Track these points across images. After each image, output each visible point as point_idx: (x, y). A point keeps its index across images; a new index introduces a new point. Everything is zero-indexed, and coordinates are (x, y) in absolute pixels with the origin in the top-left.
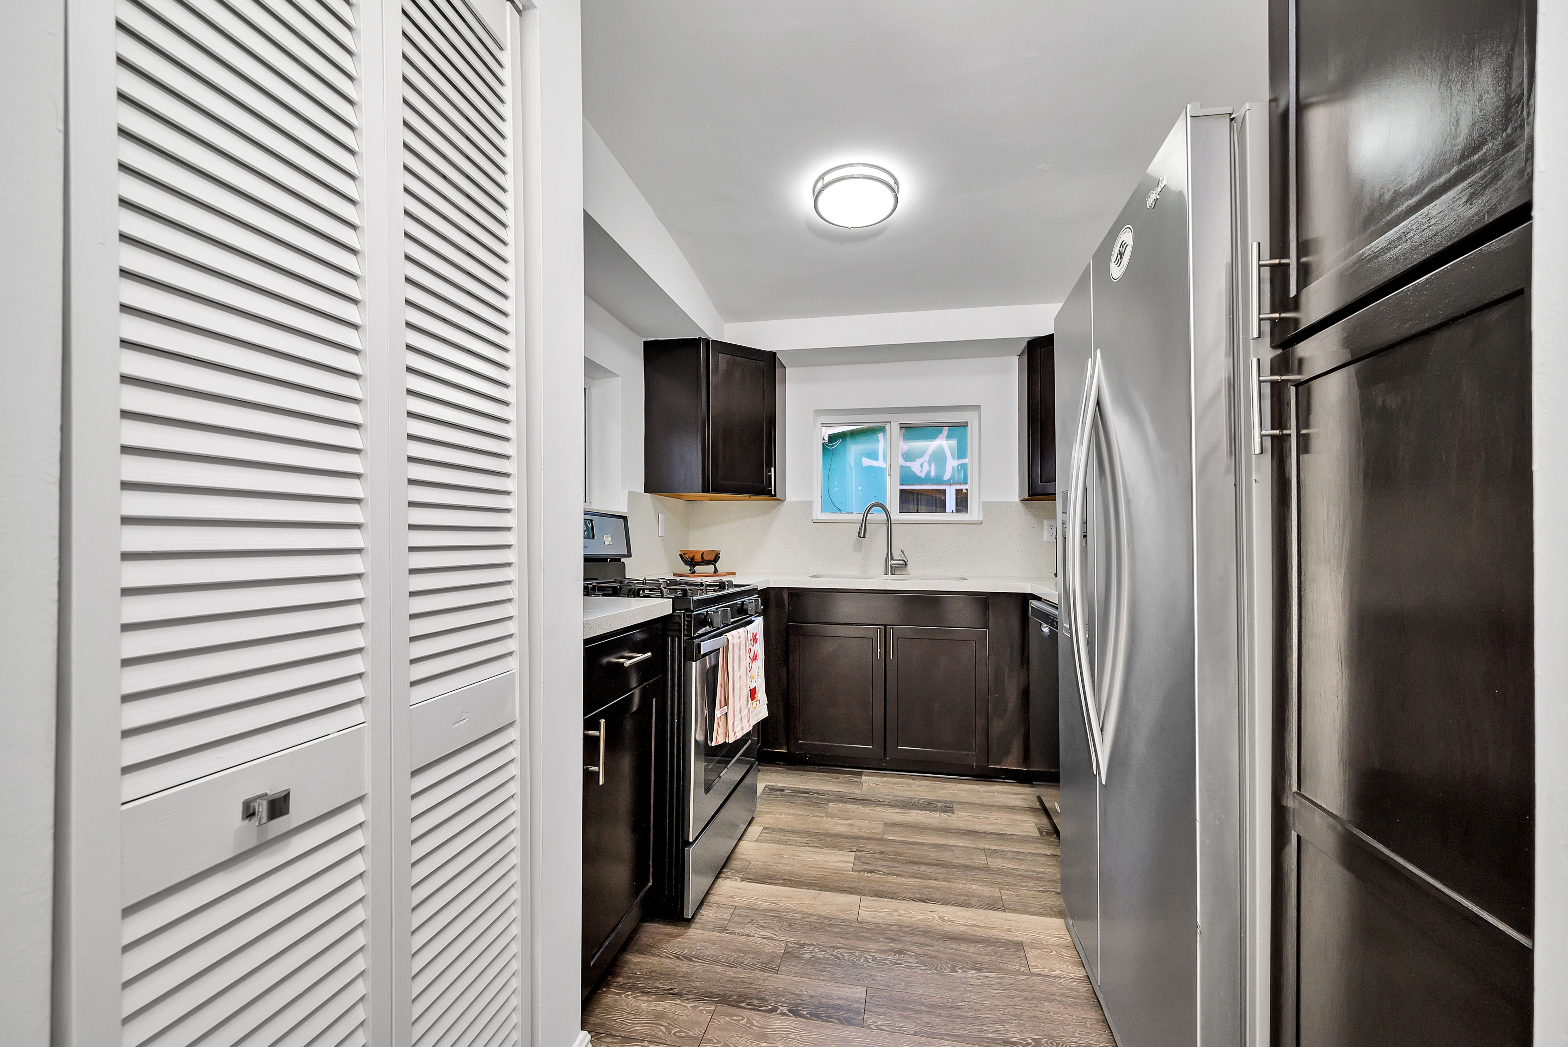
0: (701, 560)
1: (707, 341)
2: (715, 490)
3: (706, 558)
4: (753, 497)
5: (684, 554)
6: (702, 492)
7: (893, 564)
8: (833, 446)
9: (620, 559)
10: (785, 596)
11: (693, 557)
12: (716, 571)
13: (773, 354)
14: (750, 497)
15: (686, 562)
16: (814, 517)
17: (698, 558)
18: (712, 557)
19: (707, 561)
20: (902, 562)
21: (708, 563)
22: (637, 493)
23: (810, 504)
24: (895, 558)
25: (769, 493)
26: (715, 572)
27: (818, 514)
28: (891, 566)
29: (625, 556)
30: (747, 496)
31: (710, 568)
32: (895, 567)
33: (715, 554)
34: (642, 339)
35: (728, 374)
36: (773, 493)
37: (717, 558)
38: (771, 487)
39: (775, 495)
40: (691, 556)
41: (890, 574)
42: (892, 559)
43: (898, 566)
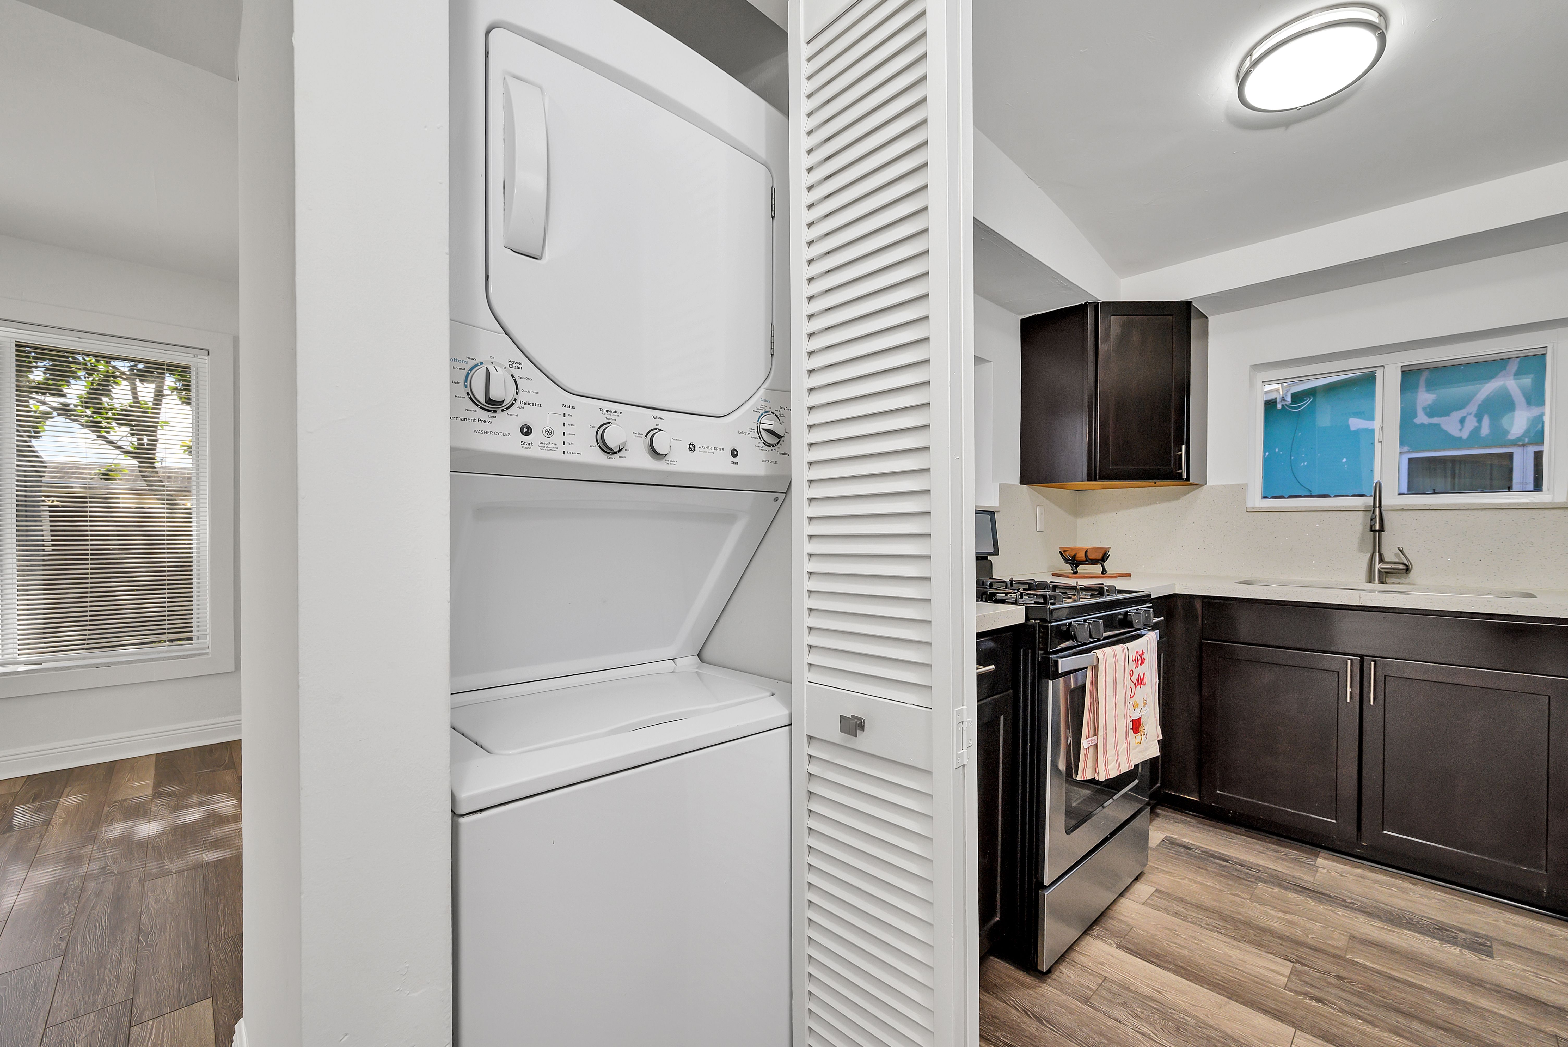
0: (1084, 559)
1: (1096, 305)
2: (1103, 478)
3: (1091, 556)
4: (1159, 483)
5: (1064, 551)
6: (1088, 481)
7: (1382, 568)
8: (1299, 407)
9: (987, 557)
10: (1198, 605)
11: (1075, 555)
12: (1104, 571)
13: (1188, 304)
14: (1155, 483)
15: (1066, 560)
16: (1250, 505)
17: (1081, 556)
18: (1100, 556)
19: (1091, 560)
20: (1401, 566)
21: (1094, 562)
22: (1010, 486)
23: (1243, 488)
24: (1387, 559)
25: (1179, 477)
26: (1102, 573)
27: (1256, 499)
28: (1379, 571)
29: (991, 554)
30: (1151, 483)
31: (1097, 568)
32: (1386, 572)
33: (1103, 552)
34: (1018, 316)
35: (1124, 339)
36: (1184, 476)
37: (1104, 557)
38: (1181, 469)
39: (1188, 479)
40: (1073, 554)
41: (1377, 582)
42: (1381, 560)
43: (1393, 570)
